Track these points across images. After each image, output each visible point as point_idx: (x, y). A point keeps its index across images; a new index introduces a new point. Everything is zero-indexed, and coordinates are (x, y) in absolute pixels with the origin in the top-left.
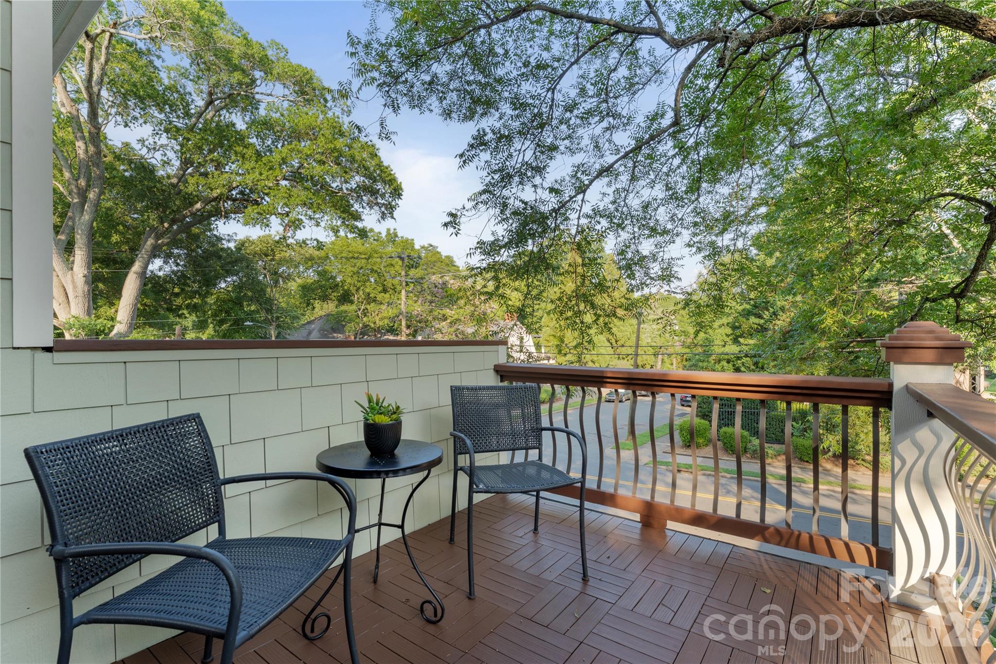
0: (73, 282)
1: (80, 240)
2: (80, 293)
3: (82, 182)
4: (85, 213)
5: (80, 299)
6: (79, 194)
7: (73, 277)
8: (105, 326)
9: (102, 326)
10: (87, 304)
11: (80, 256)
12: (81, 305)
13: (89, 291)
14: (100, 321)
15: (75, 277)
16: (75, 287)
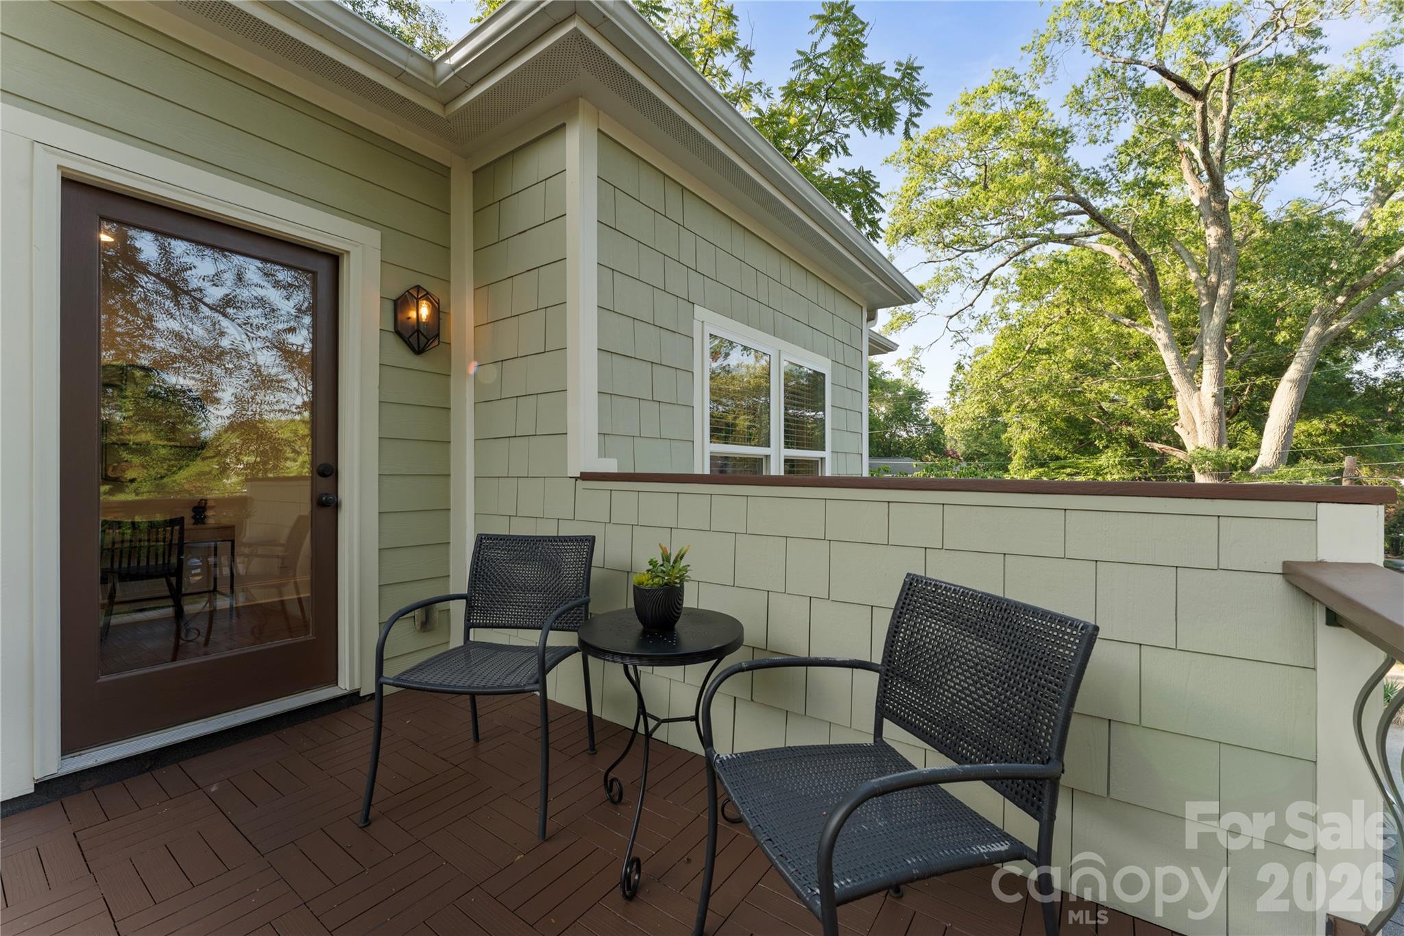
0: (1200, 405)
1: (1209, 352)
2: (1209, 418)
3: (1213, 278)
4: (1214, 315)
5: (1209, 425)
6: (1208, 294)
7: (1200, 399)
8: (1237, 458)
9: (1234, 458)
10: (1217, 431)
11: (1209, 371)
12: (1209, 433)
13: (1220, 414)
14: (1232, 451)
15: (1202, 399)
16: (1202, 411)
